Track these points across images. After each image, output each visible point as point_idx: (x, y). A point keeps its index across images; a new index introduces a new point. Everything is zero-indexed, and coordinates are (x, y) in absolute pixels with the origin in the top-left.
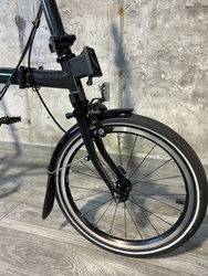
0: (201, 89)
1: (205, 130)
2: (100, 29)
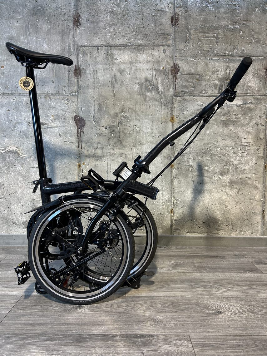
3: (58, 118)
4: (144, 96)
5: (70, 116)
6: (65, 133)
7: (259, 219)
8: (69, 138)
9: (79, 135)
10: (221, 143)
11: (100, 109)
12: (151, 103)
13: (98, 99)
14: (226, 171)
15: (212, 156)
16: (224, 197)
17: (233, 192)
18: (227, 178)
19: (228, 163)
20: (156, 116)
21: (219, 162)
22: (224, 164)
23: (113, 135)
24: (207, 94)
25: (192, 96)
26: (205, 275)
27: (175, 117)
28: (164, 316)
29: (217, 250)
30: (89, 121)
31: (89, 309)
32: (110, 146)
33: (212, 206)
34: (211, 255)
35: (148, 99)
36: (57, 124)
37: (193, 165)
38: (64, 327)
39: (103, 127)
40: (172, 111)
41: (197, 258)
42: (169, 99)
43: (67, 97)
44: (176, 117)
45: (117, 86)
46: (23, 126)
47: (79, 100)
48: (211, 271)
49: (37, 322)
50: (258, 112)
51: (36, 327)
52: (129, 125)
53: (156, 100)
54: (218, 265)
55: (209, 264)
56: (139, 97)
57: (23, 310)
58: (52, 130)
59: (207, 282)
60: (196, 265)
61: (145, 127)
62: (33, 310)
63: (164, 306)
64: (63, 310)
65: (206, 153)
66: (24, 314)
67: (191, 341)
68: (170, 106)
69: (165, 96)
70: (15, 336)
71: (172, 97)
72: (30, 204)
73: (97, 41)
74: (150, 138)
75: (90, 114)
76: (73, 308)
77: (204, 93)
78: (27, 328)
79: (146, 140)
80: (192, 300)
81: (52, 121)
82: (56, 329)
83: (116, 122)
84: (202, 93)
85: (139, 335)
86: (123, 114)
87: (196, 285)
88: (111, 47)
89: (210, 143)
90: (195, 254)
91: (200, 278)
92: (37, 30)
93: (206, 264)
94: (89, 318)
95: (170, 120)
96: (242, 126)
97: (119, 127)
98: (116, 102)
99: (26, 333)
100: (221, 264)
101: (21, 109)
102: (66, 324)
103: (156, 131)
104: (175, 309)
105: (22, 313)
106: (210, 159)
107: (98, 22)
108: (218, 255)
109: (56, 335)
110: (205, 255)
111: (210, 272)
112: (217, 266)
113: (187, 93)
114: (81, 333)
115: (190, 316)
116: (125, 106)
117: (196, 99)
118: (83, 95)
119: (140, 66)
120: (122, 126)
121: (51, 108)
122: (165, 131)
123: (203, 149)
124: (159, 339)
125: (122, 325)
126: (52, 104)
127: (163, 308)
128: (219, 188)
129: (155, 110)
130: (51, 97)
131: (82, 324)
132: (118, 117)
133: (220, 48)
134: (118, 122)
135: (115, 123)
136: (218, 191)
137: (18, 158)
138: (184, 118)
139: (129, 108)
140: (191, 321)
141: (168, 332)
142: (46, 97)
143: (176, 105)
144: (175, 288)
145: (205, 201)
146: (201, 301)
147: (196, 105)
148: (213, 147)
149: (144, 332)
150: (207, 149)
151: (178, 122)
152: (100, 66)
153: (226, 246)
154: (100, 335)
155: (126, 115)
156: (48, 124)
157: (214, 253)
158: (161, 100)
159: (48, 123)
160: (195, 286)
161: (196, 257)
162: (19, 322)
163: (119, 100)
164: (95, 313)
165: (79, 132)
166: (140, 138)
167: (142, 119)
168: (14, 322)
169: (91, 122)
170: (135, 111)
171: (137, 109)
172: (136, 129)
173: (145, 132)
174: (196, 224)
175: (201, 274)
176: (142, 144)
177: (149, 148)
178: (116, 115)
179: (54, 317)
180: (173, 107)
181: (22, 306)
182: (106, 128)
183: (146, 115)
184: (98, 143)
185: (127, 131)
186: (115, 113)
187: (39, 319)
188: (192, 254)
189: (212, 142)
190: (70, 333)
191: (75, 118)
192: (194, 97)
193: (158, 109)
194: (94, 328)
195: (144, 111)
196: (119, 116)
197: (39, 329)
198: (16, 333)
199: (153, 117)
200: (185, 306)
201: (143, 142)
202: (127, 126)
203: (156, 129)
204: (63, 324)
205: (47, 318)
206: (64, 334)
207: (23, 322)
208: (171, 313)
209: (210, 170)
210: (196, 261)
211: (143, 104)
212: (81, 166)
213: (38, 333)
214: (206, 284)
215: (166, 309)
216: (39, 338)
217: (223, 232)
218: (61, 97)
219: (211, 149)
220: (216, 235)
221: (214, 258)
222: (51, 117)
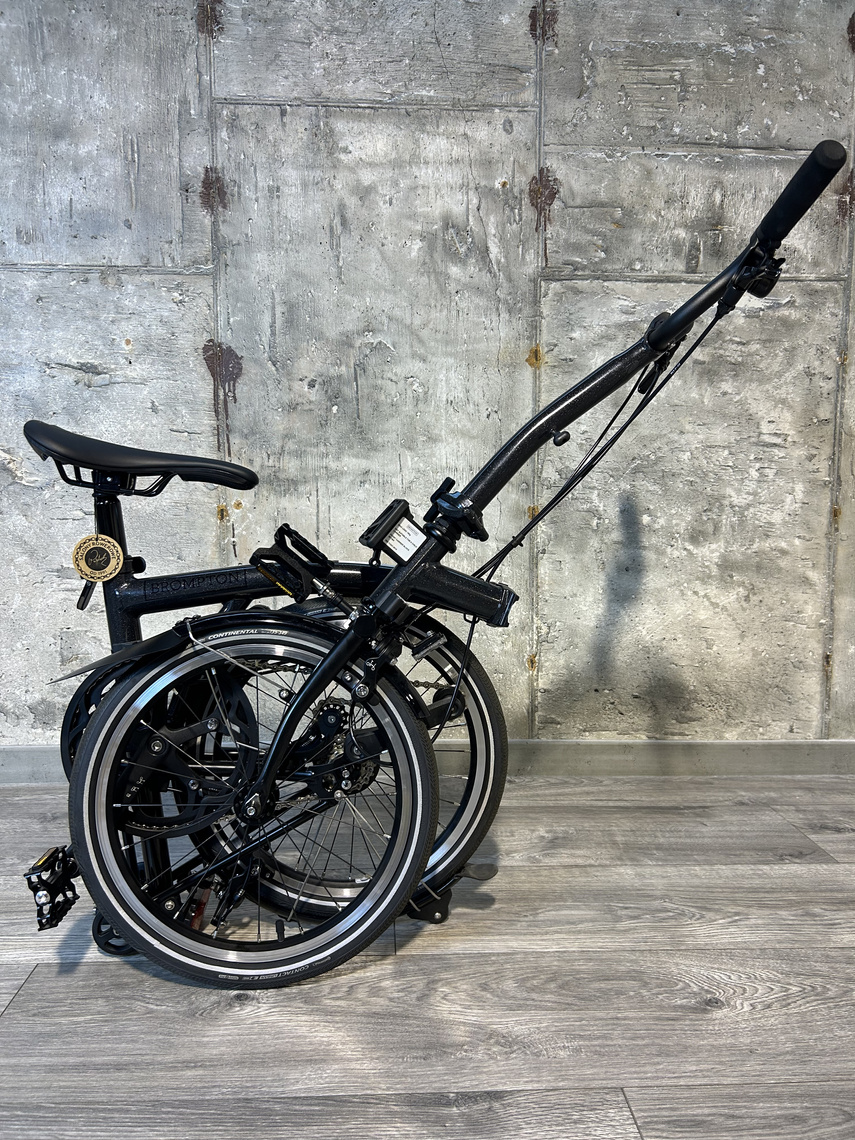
0: (737, 551)
1: (756, 653)
2: (476, 396)
3: (147, 348)
4: (442, 279)
5: (190, 343)
6: (172, 402)
7: (812, 683)
8: (186, 418)
9: (221, 408)
10: (695, 438)
11: (291, 322)
12: (465, 302)
13: (284, 287)
14: (711, 529)
15: (664, 478)
16: (703, 615)
17: (733, 597)
18: (711, 552)
19: (716, 502)
20: (482, 346)
21: (687, 500)
22: (702, 505)
23: (335, 408)
24: (649, 273)
25: (598, 279)
26: (652, 875)
27: (543, 350)
28: (531, 1021)
29: (680, 788)
30: (256, 361)
31: (274, 1007)
32: (325, 445)
33: (664, 642)
34: (663, 804)
35: (452, 287)
36: (143, 370)
37: (601, 509)
38: (189, 1073)
39: (301, 380)
40: (534, 327)
41: (618, 816)
42: (525, 287)
43: (179, 279)
44: (546, 349)
45: (347, 243)
46: (25, 376)
47: (221, 288)
48: (669, 857)
49: (93, 1059)
50: (813, 336)
51: (93, 1079)
52: (389, 375)
53: (479, 290)
54: (690, 837)
55: (659, 834)
56: (424, 280)
57: (45, 1015)
58: (128, 389)
59: (662, 898)
60: (619, 839)
61: (443, 383)
62: (79, 1015)
63: (528, 985)
64: (184, 1013)
65: (645, 470)
66: (48, 1029)
67: (631, 1110)
68: (527, 311)
69: (510, 279)
70: (19, 1113)
71: (534, 281)
72: (55, 644)
73: (279, 87)
74: (460, 421)
75: (257, 337)
76: (219, 1003)
77: (640, 270)
78: (62, 1084)
79: (447, 425)
80: (619, 962)
81: (126, 359)
82: (163, 1082)
83: (347, 366)
84: (633, 270)
85: (452, 1095)
86: (370, 338)
87: (626, 908)
88: (326, 107)
89: (660, 436)
90: (611, 804)
91: (637, 883)
92: (71, 44)
93: (650, 836)
94: (277, 1039)
95: (527, 360)
96: (763, 379)
97: (356, 380)
98: (348, 297)
99: (58, 1100)
100: (698, 835)
101: (17, 317)
102: (196, 1062)
103: (481, 396)
104: (567, 996)
105: (39, 1029)
106: (656, 488)
107: (281, 20)
108: (686, 804)
109: (164, 1104)
110: (645, 804)
111: (665, 862)
112: (688, 840)
113: (584, 268)
114: (251, 1096)
115: (617, 1018)
116: (376, 312)
117: (613, 290)
118: (234, 271)
119: (425, 174)
120: (367, 379)
121: (125, 316)
122: (510, 397)
123: (636, 456)
124: (523, 1105)
125: (390, 1060)
126: (127, 302)
127: (525, 995)
128: (685, 585)
129: (477, 324)
130: (124, 277)
131: (253, 1063)
132: (351, 346)
133: (690, 118)
134: (352, 365)
135: (343, 368)
136: (683, 594)
137: (11, 488)
138: (574, 353)
139: (390, 319)
140: (623, 1038)
141: (549, 1081)
142: (103, 279)
143: (545, 310)
144: (556, 922)
145: (640, 628)
146: (648, 963)
147: (613, 311)
148: (666, 448)
149: (467, 1084)
150: (648, 456)
151: (555, 366)
152: (291, 175)
153: (708, 774)
154: (318, 1098)
155: (380, 343)
156: (112, 370)
157: (673, 797)
158: (498, 292)
159: (113, 367)
160: (624, 912)
161: (615, 813)
162: (33, 1060)
163: (358, 290)
164: (294, 1017)
165: (222, 397)
166: (428, 419)
167: (433, 354)
168: (13, 1061)
169: (262, 366)
170: (409, 327)
171: (417, 321)
172: (414, 387)
173: (444, 399)
174: (613, 703)
175: (639, 870)
176: (433, 439)
177: (459, 454)
178: (346, 342)
179: (155, 1038)
180: (538, 314)
181: (39, 1000)
182: (311, 385)
183: (447, 343)
184: (287, 436)
185: (383, 397)
186: (342, 334)
187: (102, 1046)
188: (600, 804)
189: (664, 432)
190: (214, 1097)
191: (206, 349)
192: (606, 284)
193: (487, 322)
194: (294, 1075)
195: (441, 328)
196: (357, 344)
197: (105, 1083)
198: (22, 1100)
199: (470, 347)
200: (596, 985)
201: (436, 431)
202: (382, 378)
203: (480, 390)
204: (188, 1064)
205: (127, 1042)
206: (192, 1102)
207: (44, 1060)
208: (553, 1009)
209: (657, 526)
210: (617, 826)
211: (438, 305)
212: (228, 515)
213: (100, 1099)
214: (657, 904)
215: (534, 996)
216: (104, 1118)
217: (697, 729)
218: (156, 278)
219: (661, 457)
220: (676, 738)
221: (674, 814)
222: (124, 345)
